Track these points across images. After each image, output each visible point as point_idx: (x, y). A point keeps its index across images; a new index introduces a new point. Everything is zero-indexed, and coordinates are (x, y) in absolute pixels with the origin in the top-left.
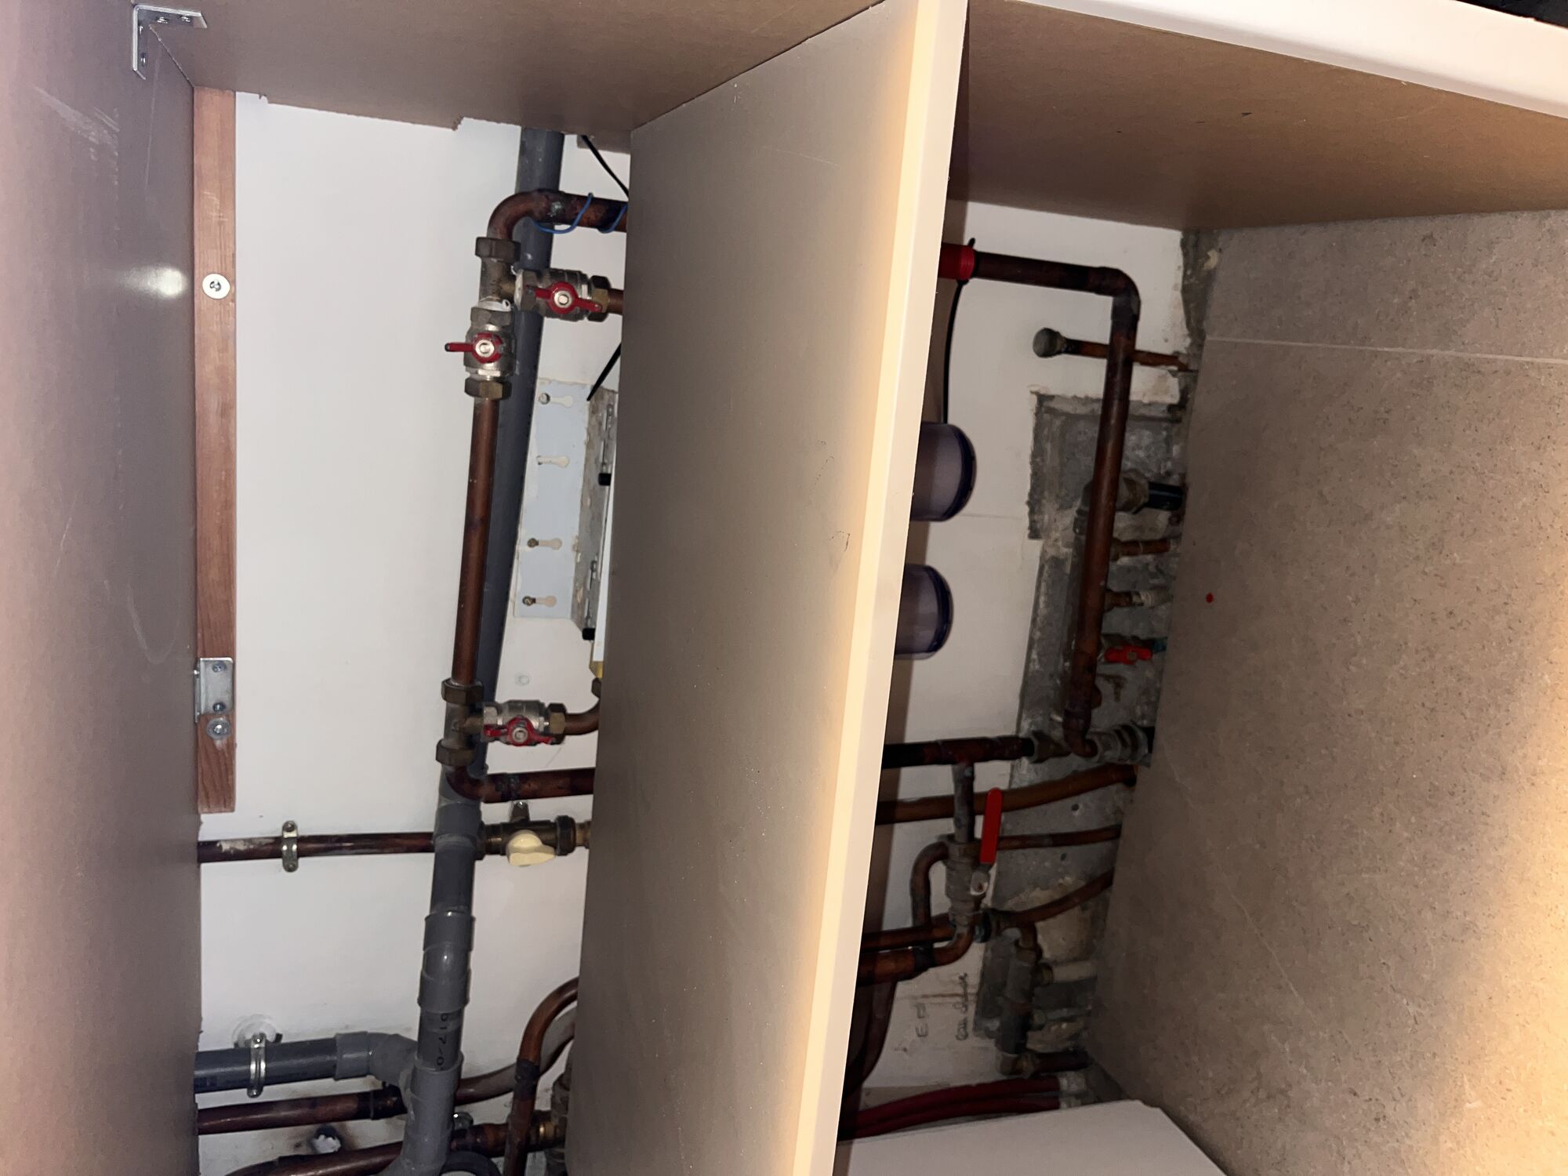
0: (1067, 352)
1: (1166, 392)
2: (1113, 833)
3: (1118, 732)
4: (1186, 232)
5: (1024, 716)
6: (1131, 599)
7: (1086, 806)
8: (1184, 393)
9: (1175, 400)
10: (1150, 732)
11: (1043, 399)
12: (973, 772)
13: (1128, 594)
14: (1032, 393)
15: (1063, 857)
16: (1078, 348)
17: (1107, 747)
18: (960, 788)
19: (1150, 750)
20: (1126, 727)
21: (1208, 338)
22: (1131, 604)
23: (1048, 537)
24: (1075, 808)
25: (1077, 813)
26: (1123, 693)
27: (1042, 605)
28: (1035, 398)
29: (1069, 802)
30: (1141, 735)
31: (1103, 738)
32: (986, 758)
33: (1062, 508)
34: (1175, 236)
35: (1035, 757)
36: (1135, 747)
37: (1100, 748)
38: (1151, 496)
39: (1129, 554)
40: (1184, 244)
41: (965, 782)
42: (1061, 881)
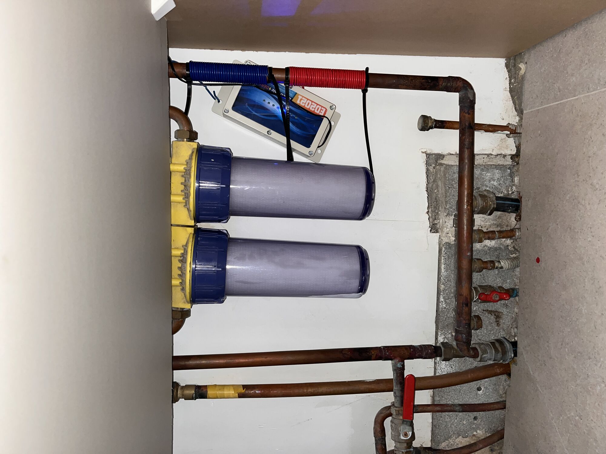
0: (436, 127)
1: (507, 148)
2: (501, 405)
3: (493, 343)
4: (508, 59)
5: (439, 334)
6: (494, 264)
7: (486, 388)
8: (518, 148)
9: (514, 152)
10: (515, 344)
11: (428, 155)
12: (403, 366)
13: (492, 262)
14: (423, 152)
15: (475, 418)
16: (442, 125)
17: (485, 352)
18: (395, 375)
19: (515, 355)
20: (498, 341)
21: (525, 112)
22: (494, 268)
23: (442, 231)
24: (479, 389)
25: (480, 392)
26: (501, 321)
27: (443, 270)
28: (425, 155)
29: (474, 385)
30: (508, 346)
31: (482, 346)
32: (411, 358)
33: (448, 215)
34: (502, 62)
35: (443, 357)
36: (504, 352)
37: (480, 353)
38: (497, 204)
39: (489, 239)
40: (507, 66)
41: (399, 371)
42: (475, 433)
